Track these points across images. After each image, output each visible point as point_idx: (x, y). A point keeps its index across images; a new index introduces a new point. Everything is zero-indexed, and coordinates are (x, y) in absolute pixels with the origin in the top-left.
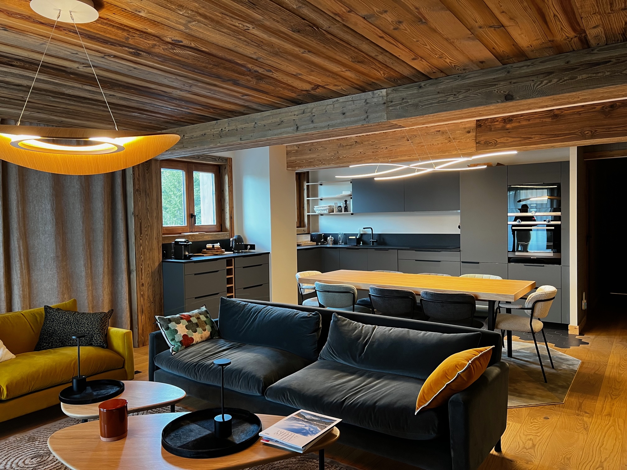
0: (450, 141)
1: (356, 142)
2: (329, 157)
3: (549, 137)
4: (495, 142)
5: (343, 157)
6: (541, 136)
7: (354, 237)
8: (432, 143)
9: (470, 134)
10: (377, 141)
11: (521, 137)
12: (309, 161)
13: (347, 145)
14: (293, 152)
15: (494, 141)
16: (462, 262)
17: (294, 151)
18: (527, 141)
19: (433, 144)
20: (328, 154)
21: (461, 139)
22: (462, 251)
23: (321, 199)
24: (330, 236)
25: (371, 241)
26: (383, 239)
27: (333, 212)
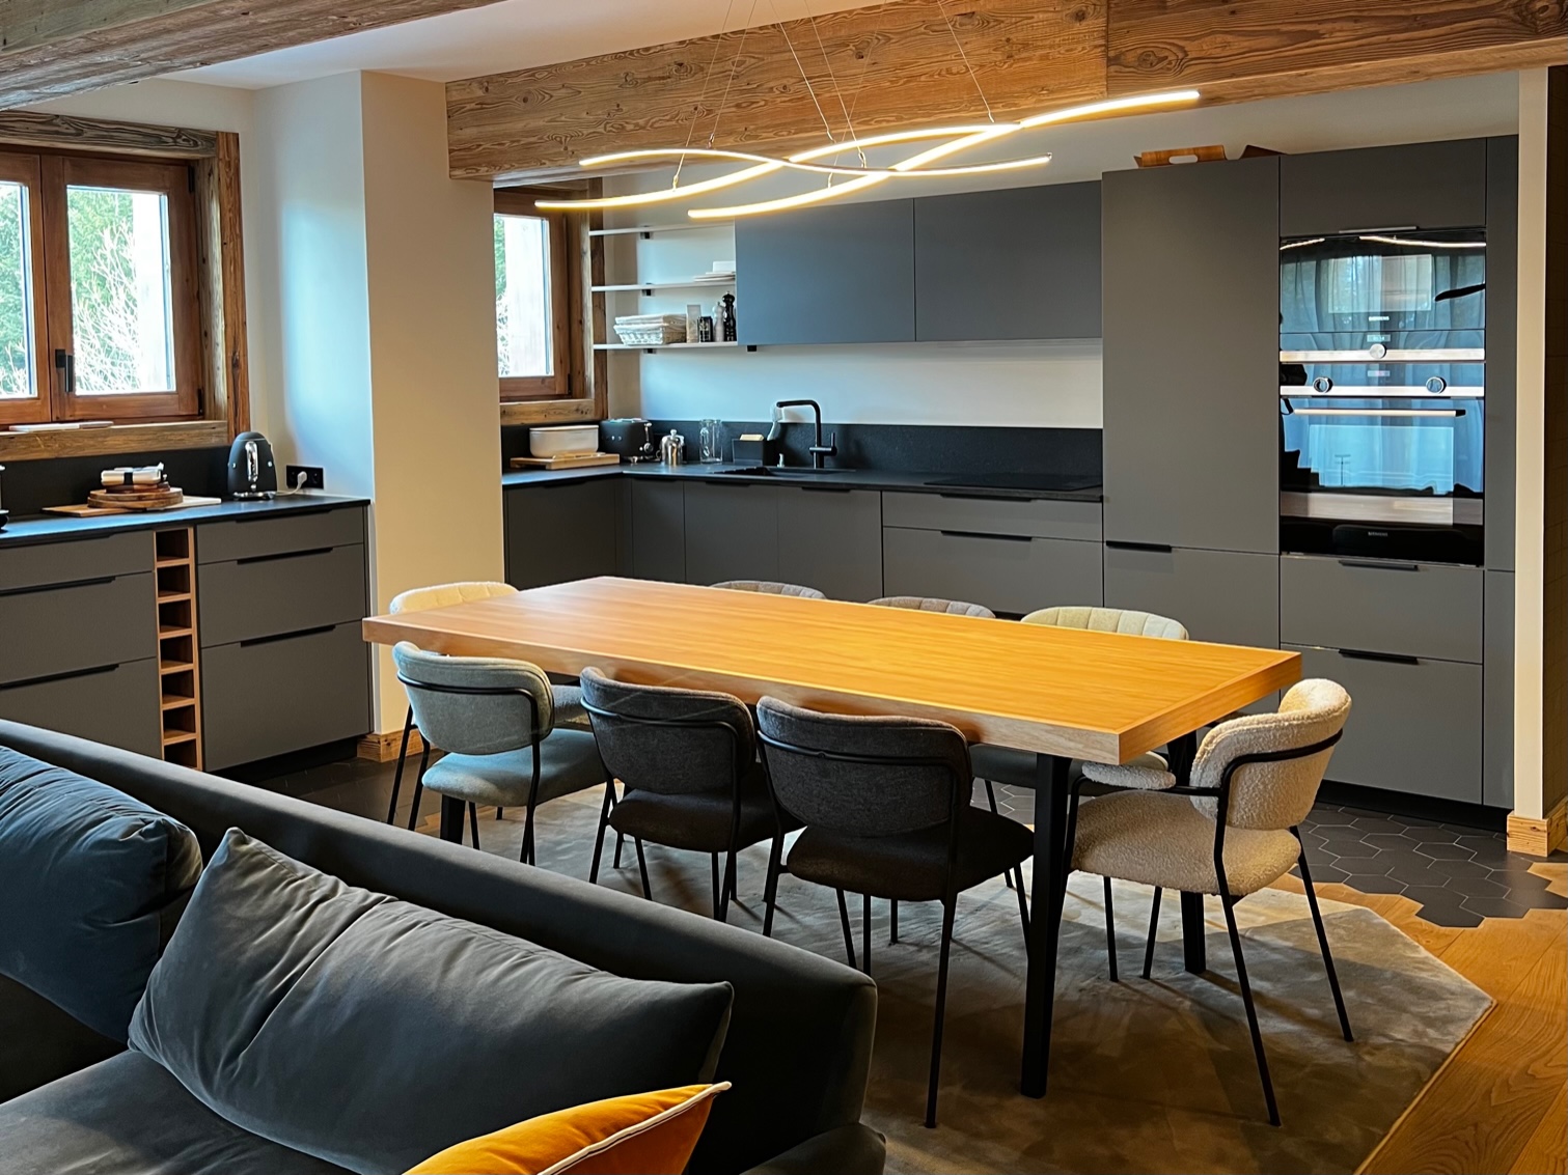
0: (1010, 57)
1: (681, 65)
2: (588, 127)
3: (1387, 28)
4: (1181, 55)
5: (637, 125)
6: (1358, 26)
7: (758, 437)
8: (944, 66)
9: (1084, 23)
10: (753, 61)
11: (1278, 33)
12: (524, 141)
13: (650, 79)
14: (468, 107)
15: (1174, 49)
16: (1111, 544)
17: (473, 106)
18: (1304, 48)
19: (949, 71)
20: (584, 115)
21: (1051, 47)
22: (1108, 501)
23: (649, 292)
24: (673, 432)
25: (812, 452)
26: (858, 445)
27: (685, 341)
